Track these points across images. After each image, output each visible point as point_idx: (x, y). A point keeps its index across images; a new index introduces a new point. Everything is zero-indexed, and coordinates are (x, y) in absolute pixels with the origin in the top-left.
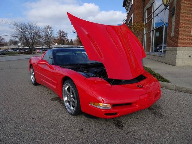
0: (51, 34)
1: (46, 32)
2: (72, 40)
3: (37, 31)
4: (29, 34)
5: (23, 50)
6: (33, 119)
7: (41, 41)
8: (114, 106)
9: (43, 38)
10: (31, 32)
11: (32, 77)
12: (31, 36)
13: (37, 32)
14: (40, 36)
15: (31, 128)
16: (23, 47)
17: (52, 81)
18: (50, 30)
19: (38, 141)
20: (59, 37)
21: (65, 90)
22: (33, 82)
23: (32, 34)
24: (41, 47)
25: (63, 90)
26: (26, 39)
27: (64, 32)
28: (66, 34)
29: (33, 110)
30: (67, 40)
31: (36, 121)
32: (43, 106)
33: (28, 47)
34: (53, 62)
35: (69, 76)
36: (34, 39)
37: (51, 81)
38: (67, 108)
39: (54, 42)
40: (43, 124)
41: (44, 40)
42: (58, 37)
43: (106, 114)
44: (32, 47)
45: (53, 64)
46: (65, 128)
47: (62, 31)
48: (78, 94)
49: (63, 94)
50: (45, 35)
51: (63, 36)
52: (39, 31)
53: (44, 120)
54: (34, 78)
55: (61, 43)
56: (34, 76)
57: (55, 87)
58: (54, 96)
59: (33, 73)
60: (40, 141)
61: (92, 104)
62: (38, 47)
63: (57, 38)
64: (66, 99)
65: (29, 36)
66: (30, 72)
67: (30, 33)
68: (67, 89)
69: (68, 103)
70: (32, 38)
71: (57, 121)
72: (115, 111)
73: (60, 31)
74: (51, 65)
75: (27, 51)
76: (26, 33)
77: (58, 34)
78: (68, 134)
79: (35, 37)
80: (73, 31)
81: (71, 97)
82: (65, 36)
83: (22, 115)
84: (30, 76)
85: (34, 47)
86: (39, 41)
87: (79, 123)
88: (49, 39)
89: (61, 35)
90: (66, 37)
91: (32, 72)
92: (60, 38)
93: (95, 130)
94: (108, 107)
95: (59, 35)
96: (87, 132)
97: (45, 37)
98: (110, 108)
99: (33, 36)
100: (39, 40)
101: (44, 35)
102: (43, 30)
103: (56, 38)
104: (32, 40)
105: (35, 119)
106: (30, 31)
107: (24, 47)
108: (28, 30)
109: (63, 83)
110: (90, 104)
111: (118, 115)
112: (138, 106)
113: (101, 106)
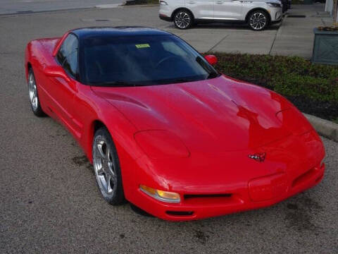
6: (31, 202)
8: (186, 197)
11: (32, 94)
15: (25, 221)
17: (74, 120)
19: (37, 247)
21: (97, 148)
22: (35, 109)
25: (94, 147)
29: (31, 183)
31: (35, 209)
35: (105, 122)
40: (49, 216)
43: (169, 213)
46: (90, 230)
49: (94, 156)
53: (52, 209)
54: (36, 98)
56: (37, 95)
57: (79, 135)
59: (35, 87)
60: (40, 249)
61: (144, 190)
64: (98, 167)
66: (28, 81)
68: (101, 146)
69: (102, 177)
71: (77, 213)
72: (188, 207)
78: (93, 241)
81: (107, 165)
83: (8, 192)
84: (29, 94)
87: (121, 221)
91: (31, 82)
93: (147, 241)
94: (175, 198)
96: (131, 243)
98: (179, 200)
105: (33, 205)
110: (139, 187)
111: (195, 216)
112: (242, 202)
113: (159, 196)
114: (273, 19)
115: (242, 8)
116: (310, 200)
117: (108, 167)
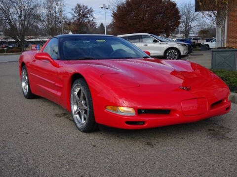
0: (60, 12)
1: (50, 8)
2: (102, 25)
3: (31, 7)
4: (16, 12)
5: (4, 46)
7: (39, 27)
9: (44, 21)
10: (20, 8)
11: (24, 84)
12: (20, 16)
13: (32, 9)
14: (37, 17)
16: (3, 40)
17: (56, 84)
18: (57, 4)
20: (76, 19)
21: (74, 95)
22: (26, 94)
23: (23, 12)
24: (38, 40)
25: (72, 95)
26: (10, 23)
27: (86, 8)
28: (90, 12)
30: (93, 24)
31: (31, 136)
32: (41, 122)
33: (13, 38)
34: (59, 56)
35: (81, 73)
36: (26, 23)
37: (54, 84)
38: (77, 122)
39: (65, 28)
41: (45, 25)
42: (73, 19)
43: (128, 123)
44: (22, 39)
45: (58, 59)
47: (82, 5)
48: (91, 97)
49: (72, 102)
50: (47, 16)
51: (84, 16)
52: (35, 7)
54: (27, 86)
55: (80, 30)
56: (28, 83)
57: (59, 94)
58: (58, 111)
59: (26, 78)
62: (34, 40)
63: (72, 21)
64: (75, 108)
65: (15, 17)
66: (21, 76)
67: (18, 10)
68: (77, 93)
69: (78, 116)
70: (21, 20)
72: (141, 118)
73: (79, 6)
74: (55, 61)
75: (11, 46)
76: (11, 10)
77: (73, 12)
79: (27, 20)
80: (104, 5)
82: (88, 15)
84: (21, 84)
85: (26, 39)
86: (36, 27)
88: (55, 22)
89: (80, 14)
90: (91, 19)
91: (24, 76)
92: (79, 19)
93: (112, 147)
95: (75, 15)
96: (101, 149)
97: (49, 19)
98: (134, 114)
99: (25, 16)
100: (35, 24)
101: (46, 14)
102: (44, 4)
103: (70, 20)
104: (22, 25)
106: (18, 7)
107: (6, 39)
108: (16, 5)
109: (72, 85)
110: (106, 109)
111: (146, 125)
112: (178, 115)
113: (121, 112)
114: (182, 54)
115: (161, 47)
116: (223, 127)
117: (82, 105)
